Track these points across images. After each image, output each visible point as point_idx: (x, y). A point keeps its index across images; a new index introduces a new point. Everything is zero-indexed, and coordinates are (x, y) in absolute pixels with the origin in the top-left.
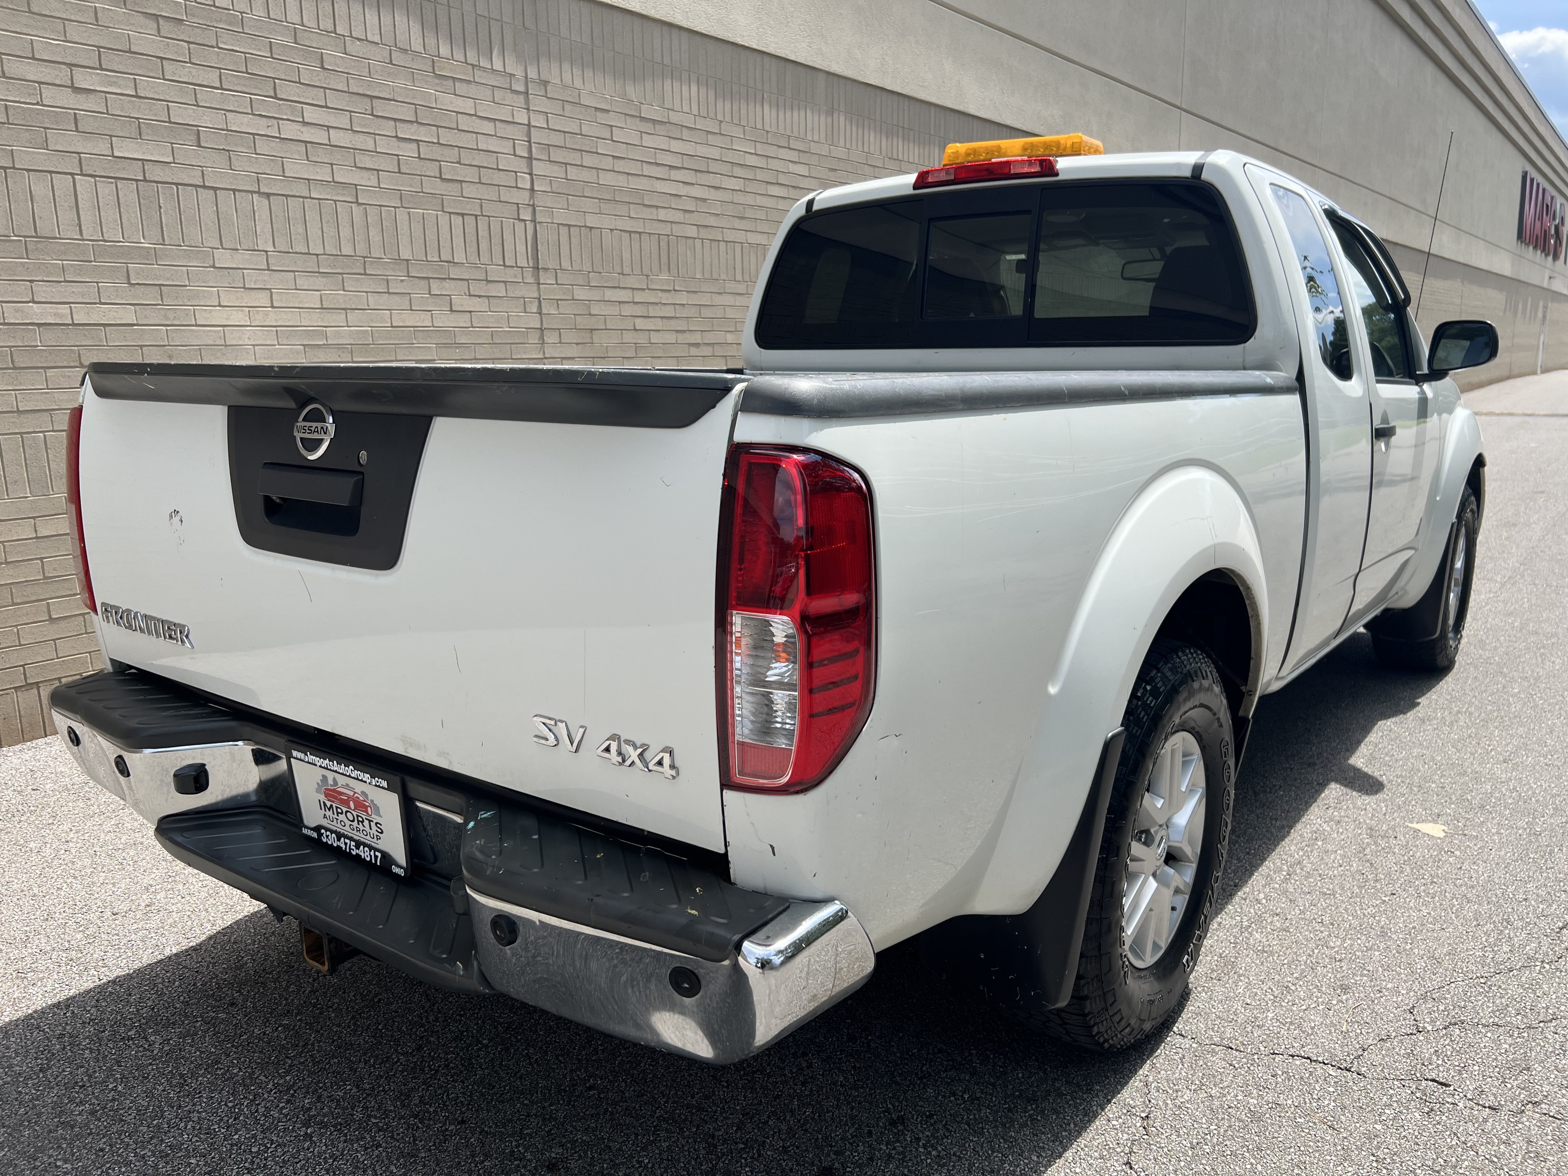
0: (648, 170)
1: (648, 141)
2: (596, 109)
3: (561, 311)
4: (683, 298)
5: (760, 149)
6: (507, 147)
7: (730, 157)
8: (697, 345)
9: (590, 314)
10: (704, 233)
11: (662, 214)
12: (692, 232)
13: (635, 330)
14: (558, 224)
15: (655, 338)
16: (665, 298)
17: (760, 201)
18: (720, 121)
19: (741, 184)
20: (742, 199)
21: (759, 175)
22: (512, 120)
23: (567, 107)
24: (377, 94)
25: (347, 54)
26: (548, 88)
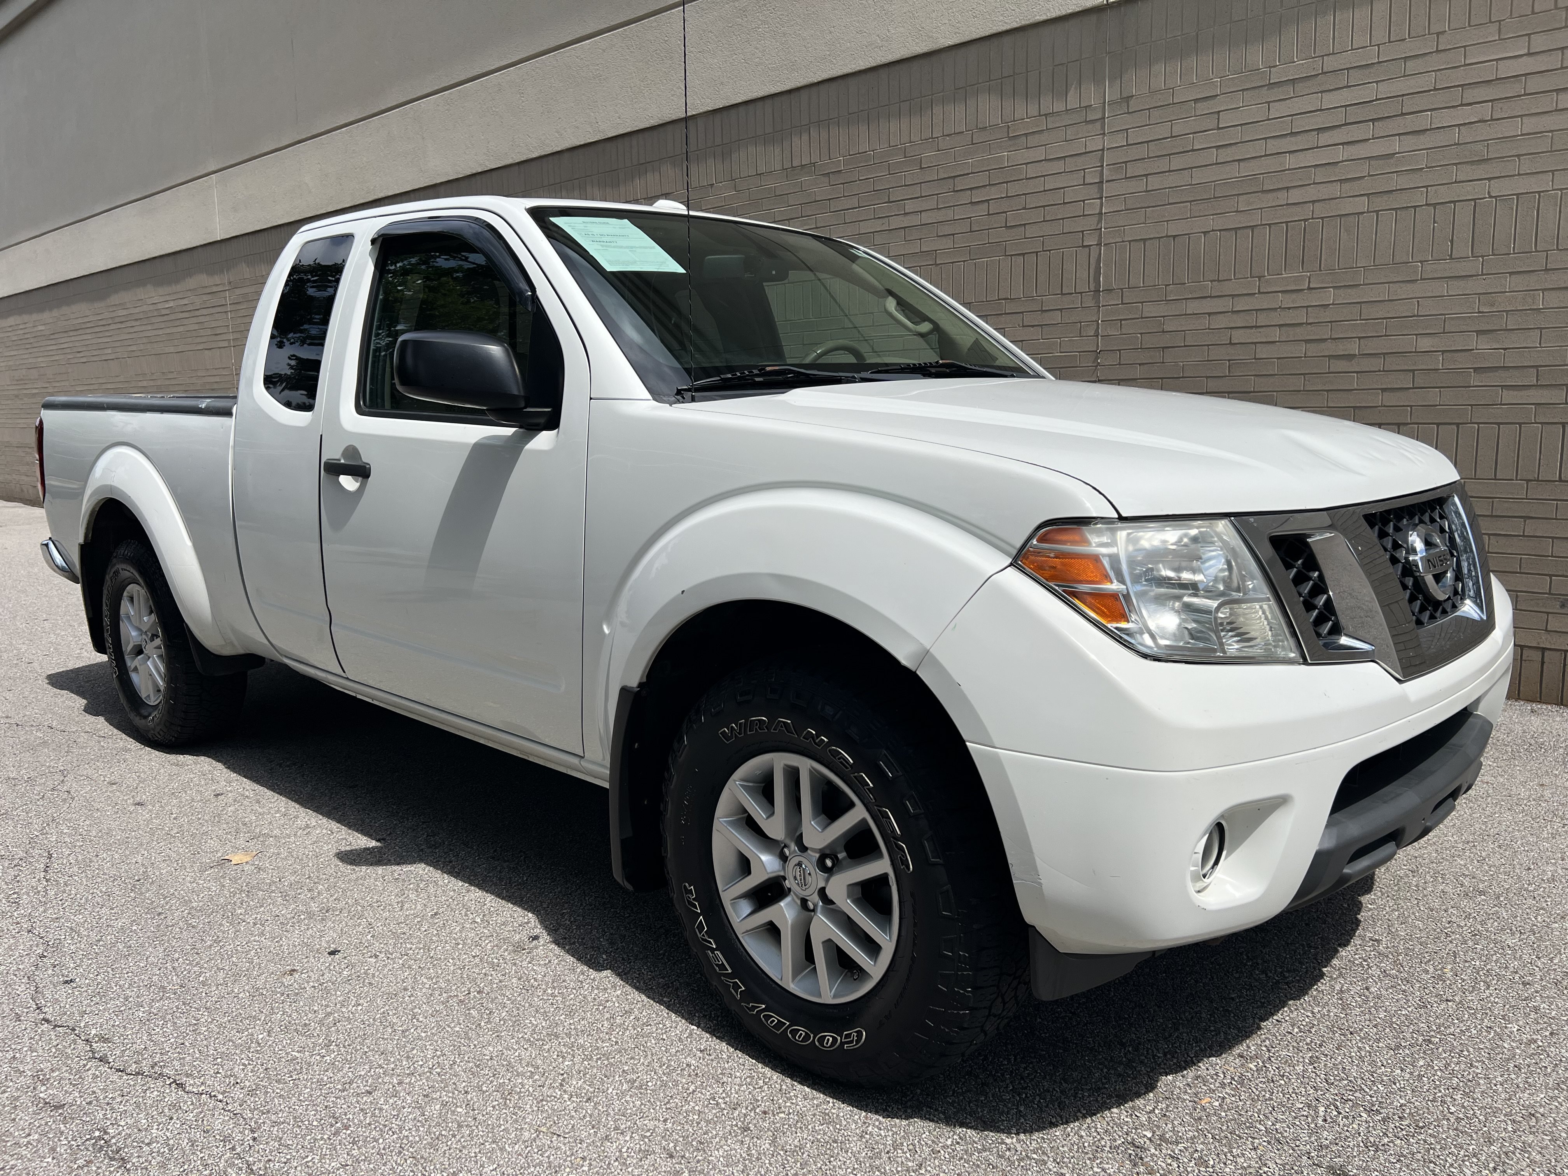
0: (1273, 146)
1: (1277, 110)
2: (1196, 101)
3: (1124, 331)
4: (1329, 297)
5: (1539, 43)
6: (1077, 179)
7: (1459, 77)
8: (1350, 357)
9: (1163, 332)
10: (1380, 203)
11: (1295, 196)
12: (1362, 204)
13: (1231, 344)
14: (1130, 241)
15: (1263, 352)
16: (1288, 301)
17: (1530, 124)
18: (1438, 34)
19: (1485, 111)
20: (1484, 132)
21: (1534, 84)
22: (1084, 151)
23: (1155, 113)
24: (959, 173)
25: (939, 151)
26: (1131, 103)
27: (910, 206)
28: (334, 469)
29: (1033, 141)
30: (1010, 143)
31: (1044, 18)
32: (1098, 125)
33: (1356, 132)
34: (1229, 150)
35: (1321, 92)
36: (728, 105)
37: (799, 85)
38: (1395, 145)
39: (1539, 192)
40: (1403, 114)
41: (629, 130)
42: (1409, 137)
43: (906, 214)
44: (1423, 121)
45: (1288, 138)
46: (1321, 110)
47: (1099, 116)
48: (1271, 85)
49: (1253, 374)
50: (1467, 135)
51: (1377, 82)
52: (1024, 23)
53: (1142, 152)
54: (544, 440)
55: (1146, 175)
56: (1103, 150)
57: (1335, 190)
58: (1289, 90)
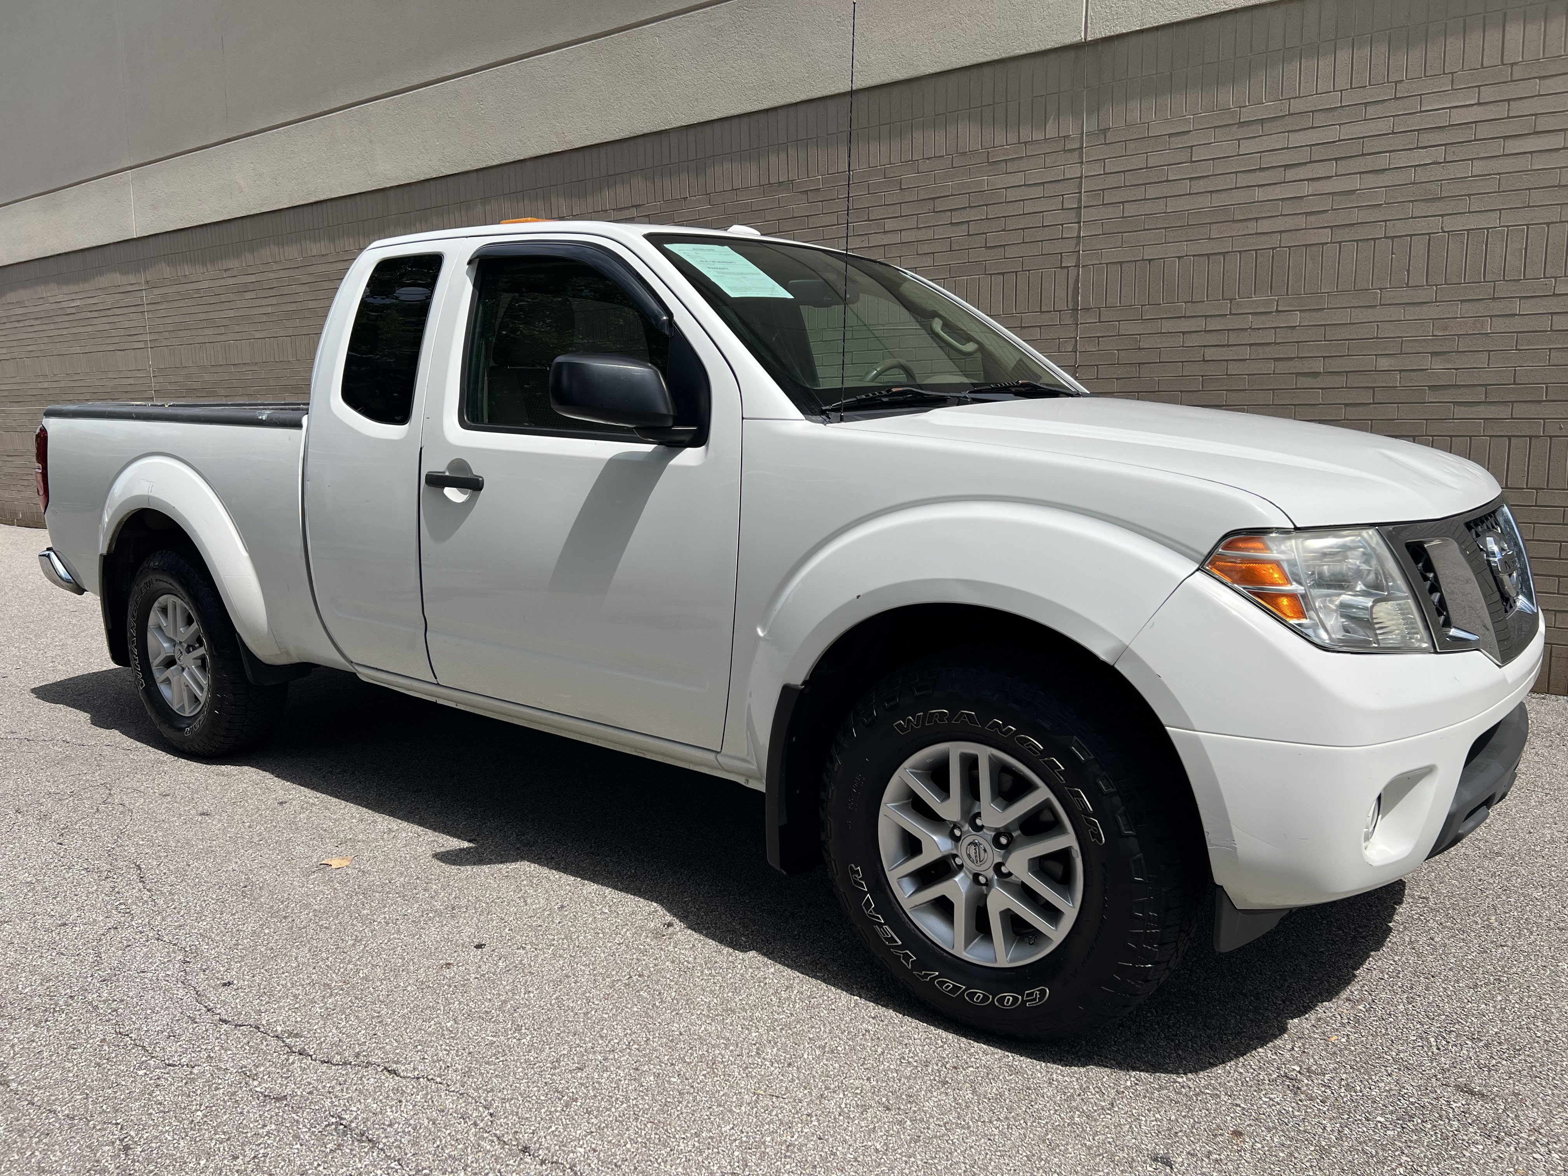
0: (1243, 181)
1: (1247, 147)
2: (1170, 135)
3: (1101, 348)
4: (1296, 319)
5: (1488, 94)
6: (1055, 204)
7: (1415, 123)
8: (1315, 375)
9: (1139, 348)
10: (1343, 235)
11: (1264, 226)
12: (1325, 236)
13: (1204, 360)
14: (1107, 264)
15: (1233, 368)
16: (1258, 321)
17: (1479, 167)
18: (1396, 83)
19: (1439, 154)
20: (1438, 173)
21: (1484, 131)
22: (1063, 178)
23: (1131, 145)
24: (939, 195)
25: (919, 173)
26: (1108, 135)
27: (889, 225)
28: (437, 481)
29: (1011, 167)
30: (991, 168)
31: (1024, 52)
32: (1076, 154)
33: (1320, 170)
34: (1202, 182)
35: (1288, 132)
36: (702, 121)
37: (777, 105)
38: (1356, 183)
39: (1488, 229)
40: (1363, 155)
41: (597, 142)
42: (1370, 175)
43: (885, 232)
44: (1382, 162)
45: (1258, 173)
46: (1287, 148)
47: (1076, 145)
48: (1241, 124)
49: (1225, 388)
50: (1422, 175)
51: (1340, 125)
52: (1004, 56)
53: (1120, 180)
54: (689, 457)
55: (1123, 203)
56: (1081, 177)
57: (1301, 222)
58: (1257, 129)
